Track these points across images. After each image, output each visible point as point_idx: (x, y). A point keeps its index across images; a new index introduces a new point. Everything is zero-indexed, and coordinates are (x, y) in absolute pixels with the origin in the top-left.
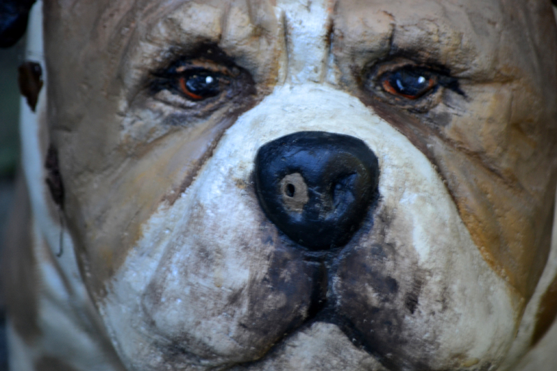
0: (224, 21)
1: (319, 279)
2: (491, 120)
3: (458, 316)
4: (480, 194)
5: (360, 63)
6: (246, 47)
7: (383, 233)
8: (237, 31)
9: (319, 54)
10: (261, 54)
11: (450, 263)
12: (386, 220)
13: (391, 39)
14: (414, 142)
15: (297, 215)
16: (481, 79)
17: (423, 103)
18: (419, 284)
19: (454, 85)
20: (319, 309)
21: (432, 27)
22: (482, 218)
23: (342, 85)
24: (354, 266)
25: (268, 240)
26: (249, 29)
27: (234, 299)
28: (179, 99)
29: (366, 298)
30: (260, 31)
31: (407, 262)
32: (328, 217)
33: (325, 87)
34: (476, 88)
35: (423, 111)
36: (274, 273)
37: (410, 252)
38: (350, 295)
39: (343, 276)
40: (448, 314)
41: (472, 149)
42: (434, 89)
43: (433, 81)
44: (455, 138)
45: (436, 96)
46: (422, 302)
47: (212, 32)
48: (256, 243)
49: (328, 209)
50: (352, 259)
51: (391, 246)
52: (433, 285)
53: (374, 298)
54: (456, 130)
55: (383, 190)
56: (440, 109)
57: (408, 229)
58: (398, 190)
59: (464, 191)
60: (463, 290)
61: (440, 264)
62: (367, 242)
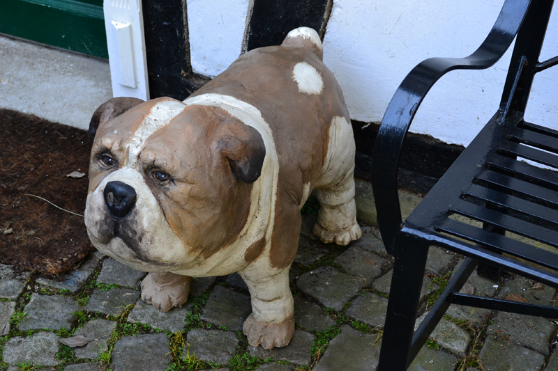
0: (112, 144)
1: (116, 225)
2: (182, 193)
3: (157, 247)
4: (176, 214)
5: (145, 166)
6: (116, 153)
7: (134, 217)
8: (115, 148)
9: (135, 160)
10: (120, 156)
11: (155, 231)
12: (136, 213)
13: (154, 162)
14: (153, 194)
15: (111, 204)
16: (180, 181)
17: (162, 183)
18: (143, 234)
19: (172, 180)
20: (117, 234)
21: (165, 161)
22: (174, 221)
23: (140, 171)
24: (125, 224)
25: (105, 209)
26: (118, 148)
27: (97, 223)
28: (103, 163)
29: (128, 234)
30: (121, 150)
31: (140, 227)
32: (118, 207)
33: (135, 171)
34: (179, 183)
35: (162, 185)
36: (105, 219)
37: (142, 224)
38: (124, 232)
39: (122, 226)
40: (152, 245)
41: (176, 200)
42: (166, 180)
43: (167, 177)
44: (170, 195)
45: (166, 182)
46: (143, 240)
47: (109, 146)
48: (102, 209)
49: (118, 205)
50: (125, 222)
51: (136, 221)
52: (148, 236)
53: (130, 234)
54: (171, 193)
55: (137, 204)
56: (167, 186)
57: (142, 218)
58: (142, 206)
59: (168, 212)
60: (160, 240)
61: (152, 230)
62: (130, 218)
